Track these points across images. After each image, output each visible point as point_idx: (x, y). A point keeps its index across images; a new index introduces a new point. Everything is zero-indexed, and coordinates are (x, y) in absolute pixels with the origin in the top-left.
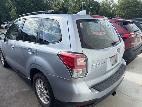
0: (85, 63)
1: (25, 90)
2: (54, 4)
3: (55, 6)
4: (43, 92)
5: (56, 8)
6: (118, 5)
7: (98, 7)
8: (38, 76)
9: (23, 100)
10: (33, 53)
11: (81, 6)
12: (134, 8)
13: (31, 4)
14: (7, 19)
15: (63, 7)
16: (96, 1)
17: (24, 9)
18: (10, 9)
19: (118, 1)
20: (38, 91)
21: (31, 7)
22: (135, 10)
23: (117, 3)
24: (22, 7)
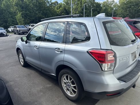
0: (113, 58)
1: (48, 86)
2: (56, 7)
3: (57, 9)
4: (69, 86)
5: (58, 10)
6: (119, 5)
7: (99, 8)
8: (66, 72)
9: (49, 94)
10: (61, 51)
11: (82, 8)
12: (136, 7)
13: (34, 8)
14: (13, 23)
15: (65, 9)
16: (97, 2)
17: (28, 12)
18: (15, 14)
19: (119, 1)
20: (64, 85)
21: (35, 11)
22: (137, 9)
23: (118, 3)
24: (26, 11)
